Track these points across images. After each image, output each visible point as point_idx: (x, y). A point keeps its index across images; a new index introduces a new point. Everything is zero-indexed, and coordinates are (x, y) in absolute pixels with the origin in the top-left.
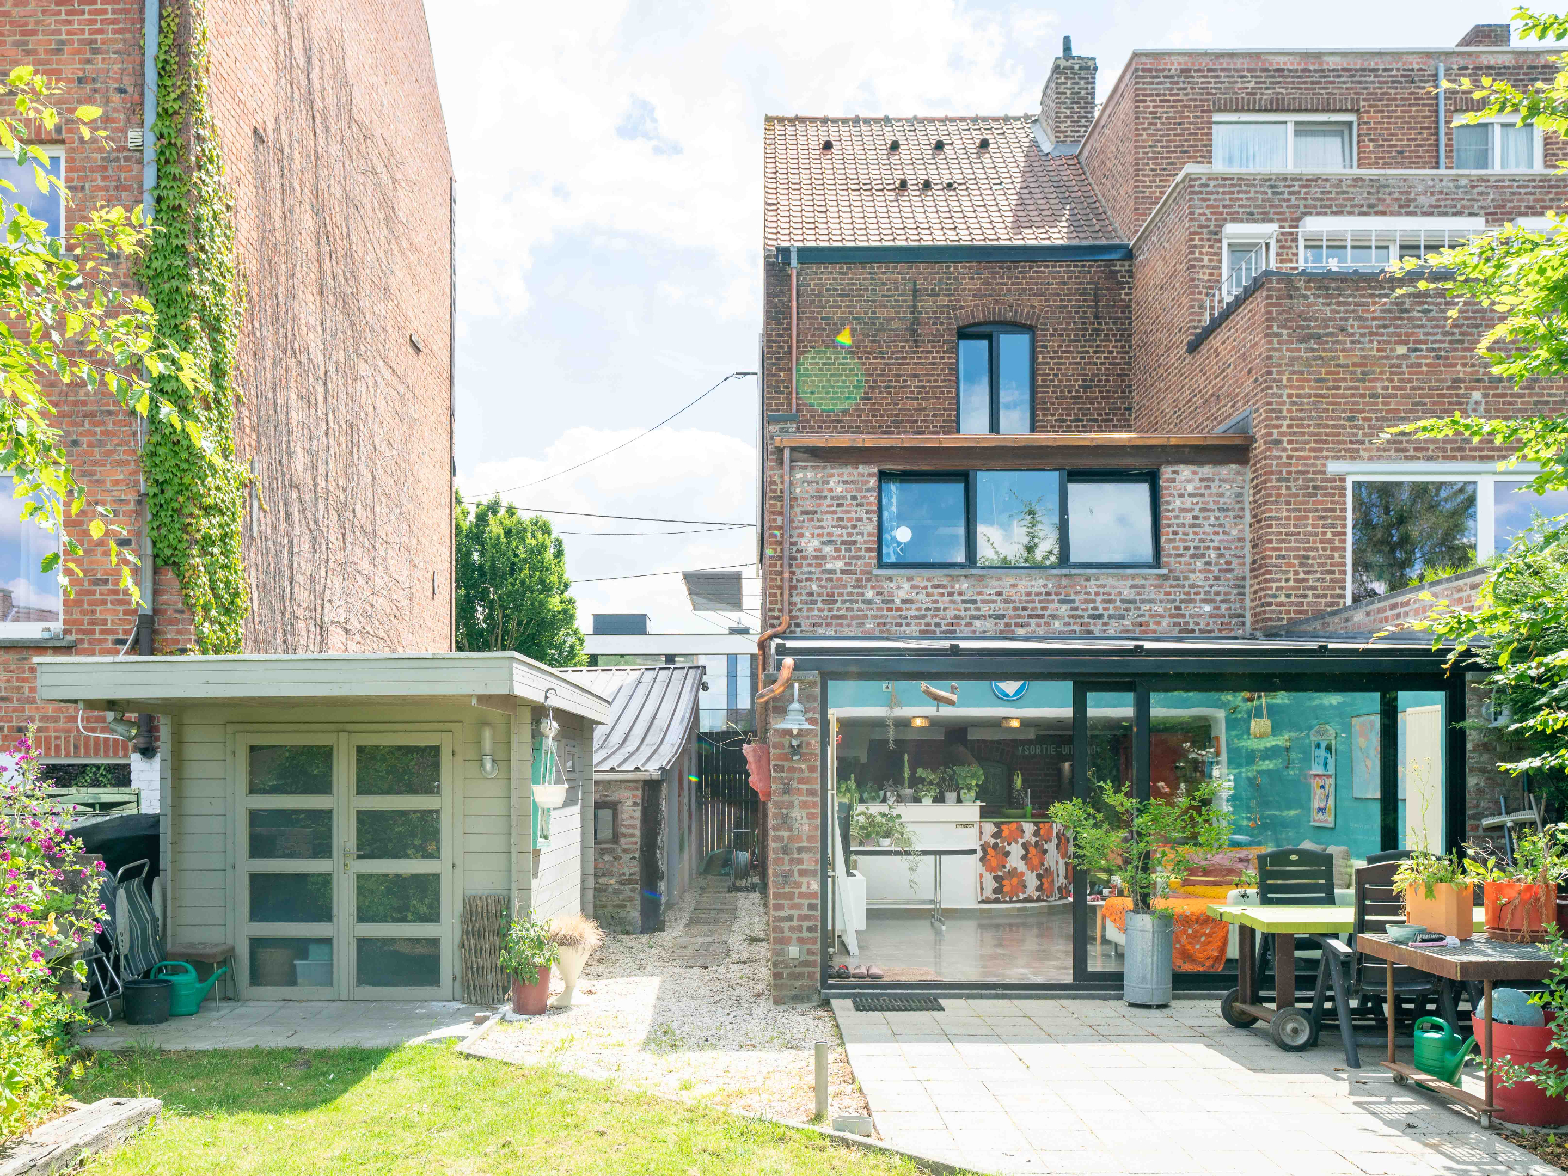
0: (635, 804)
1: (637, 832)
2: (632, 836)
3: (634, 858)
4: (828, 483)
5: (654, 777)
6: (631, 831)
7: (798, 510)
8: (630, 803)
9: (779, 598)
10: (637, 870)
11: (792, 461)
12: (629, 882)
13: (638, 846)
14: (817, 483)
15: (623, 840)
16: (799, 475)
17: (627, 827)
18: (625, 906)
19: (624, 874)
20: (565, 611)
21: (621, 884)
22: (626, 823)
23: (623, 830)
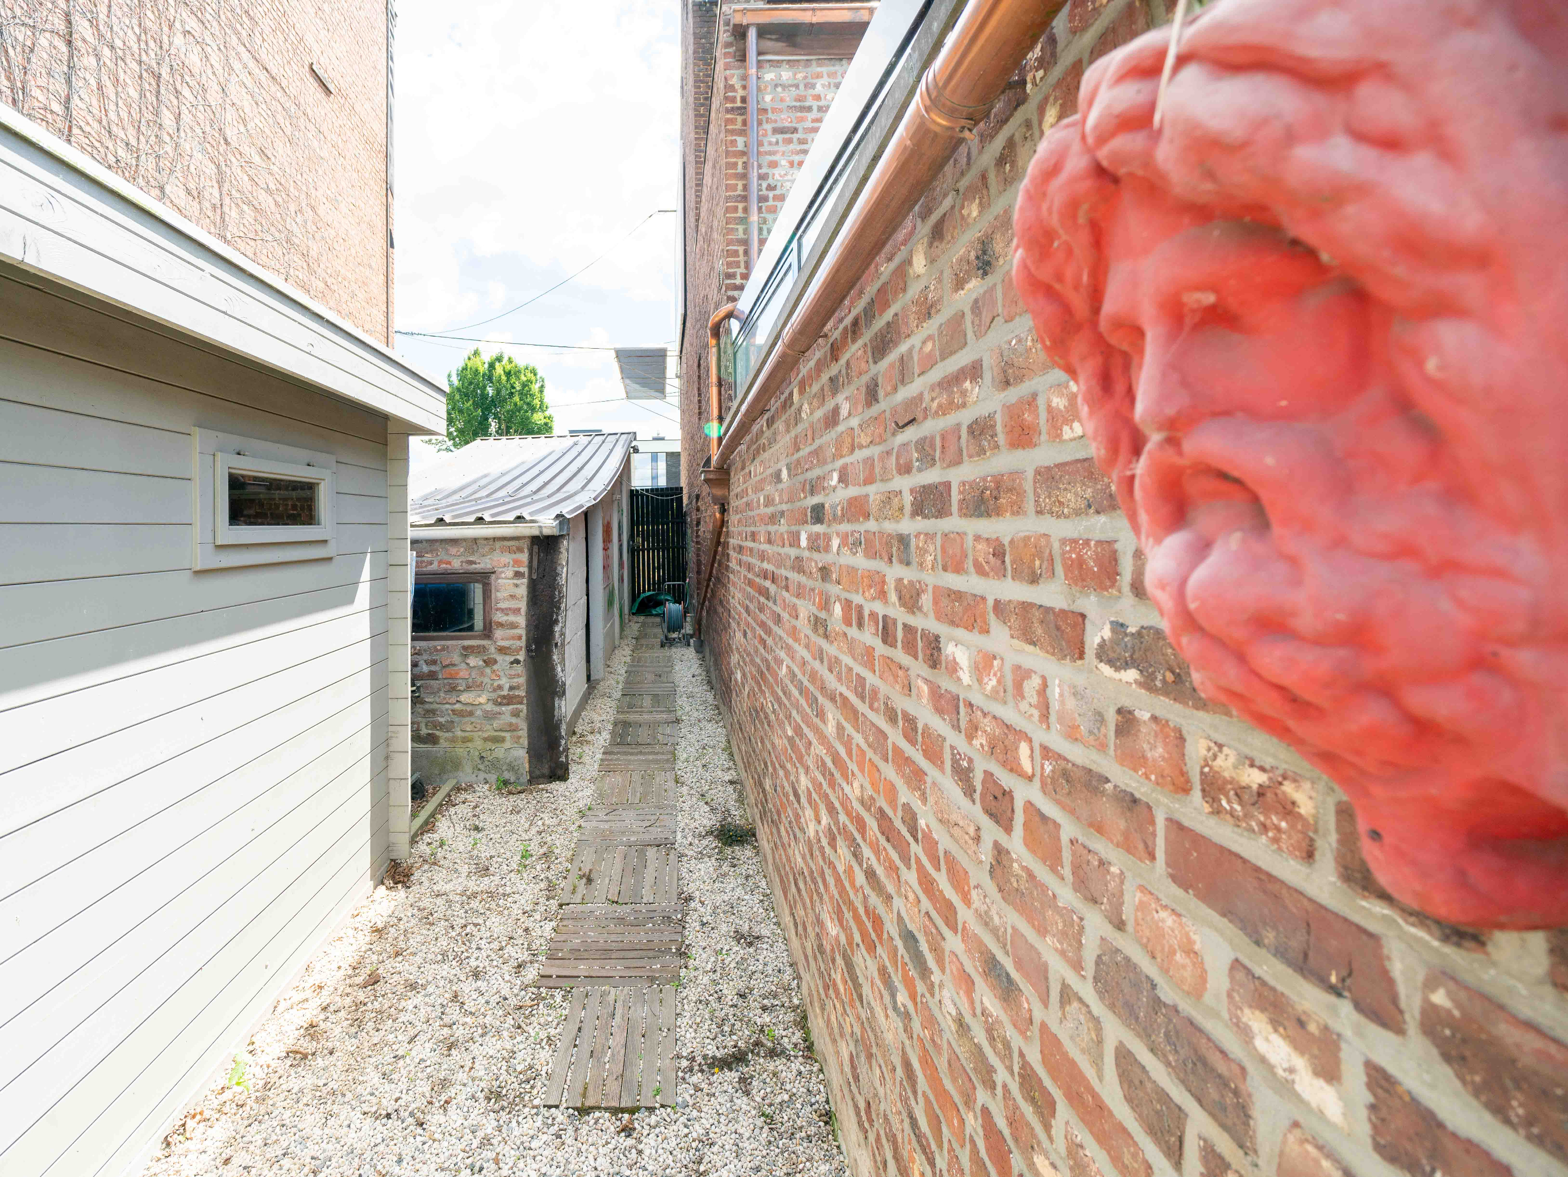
0: (518, 575)
1: (521, 620)
2: (513, 626)
3: (517, 662)
4: (813, 86)
5: (547, 532)
6: (511, 618)
7: (768, 127)
8: (510, 573)
9: (742, 258)
10: (522, 680)
11: (760, 53)
12: (508, 700)
13: (523, 643)
14: (797, 86)
15: (498, 633)
16: (769, 76)
17: (505, 611)
18: (502, 740)
19: (500, 687)
20: (546, 424)
21: (496, 703)
22: (502, 605)
23: (499, 617)
